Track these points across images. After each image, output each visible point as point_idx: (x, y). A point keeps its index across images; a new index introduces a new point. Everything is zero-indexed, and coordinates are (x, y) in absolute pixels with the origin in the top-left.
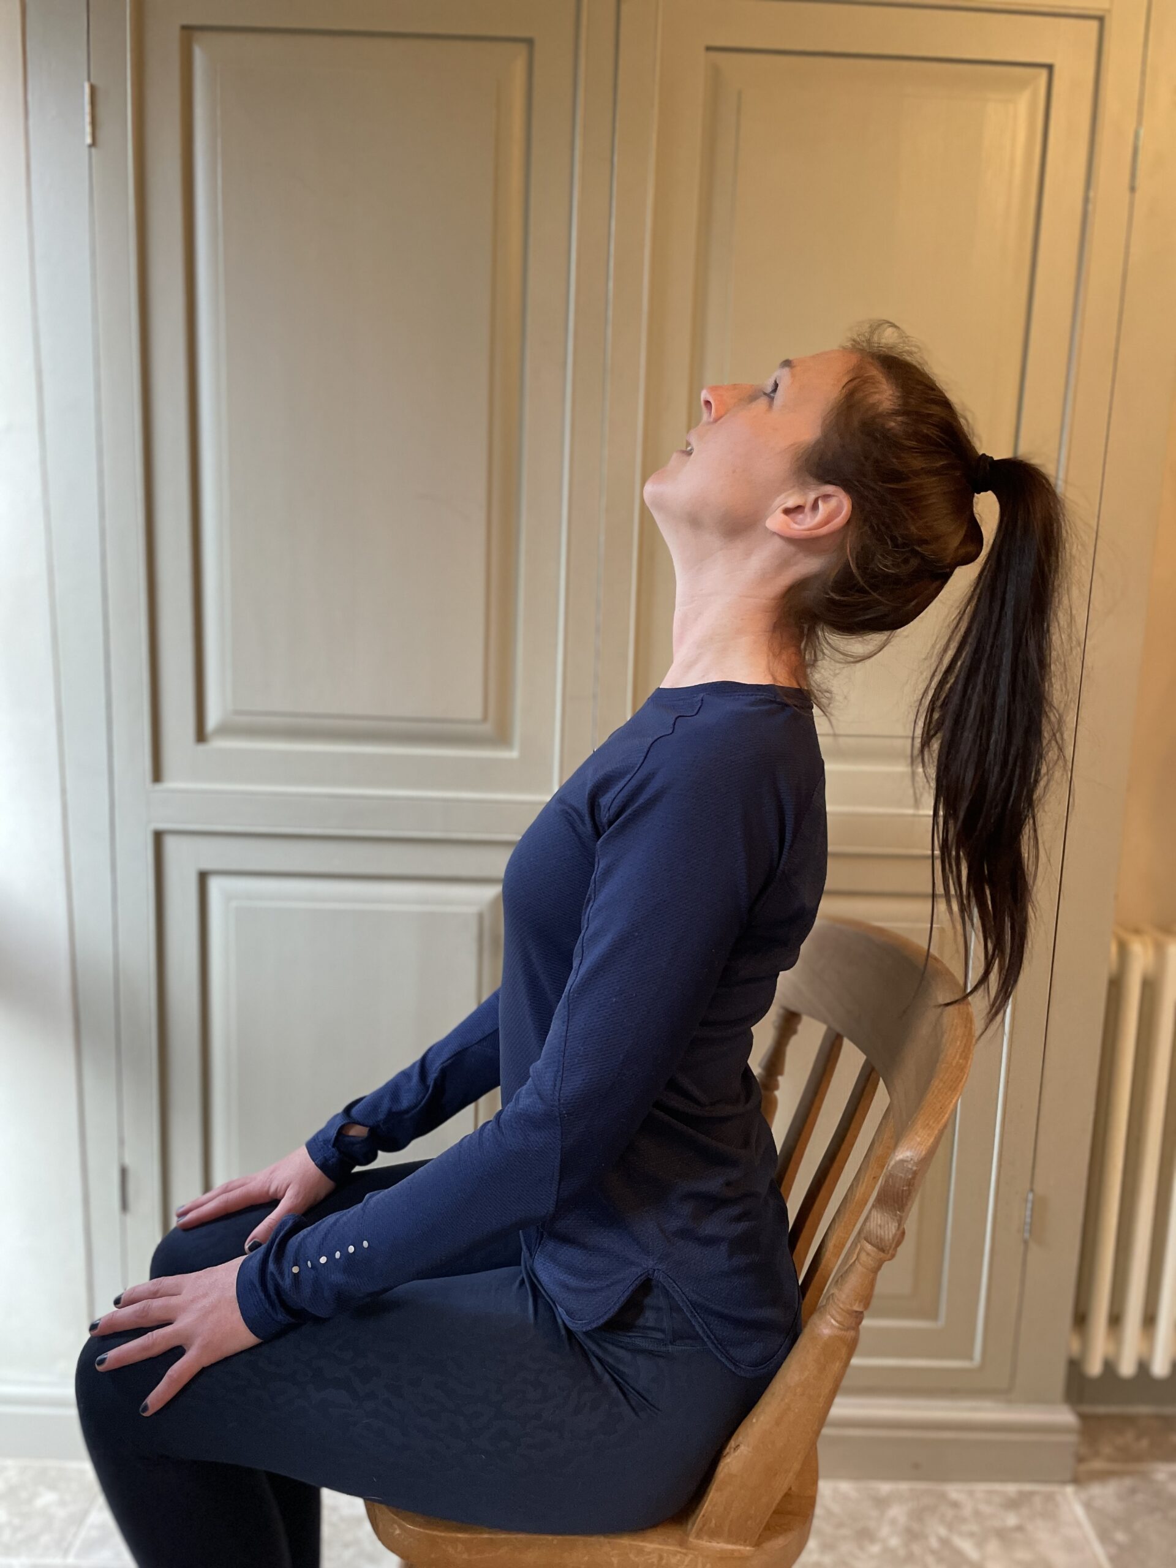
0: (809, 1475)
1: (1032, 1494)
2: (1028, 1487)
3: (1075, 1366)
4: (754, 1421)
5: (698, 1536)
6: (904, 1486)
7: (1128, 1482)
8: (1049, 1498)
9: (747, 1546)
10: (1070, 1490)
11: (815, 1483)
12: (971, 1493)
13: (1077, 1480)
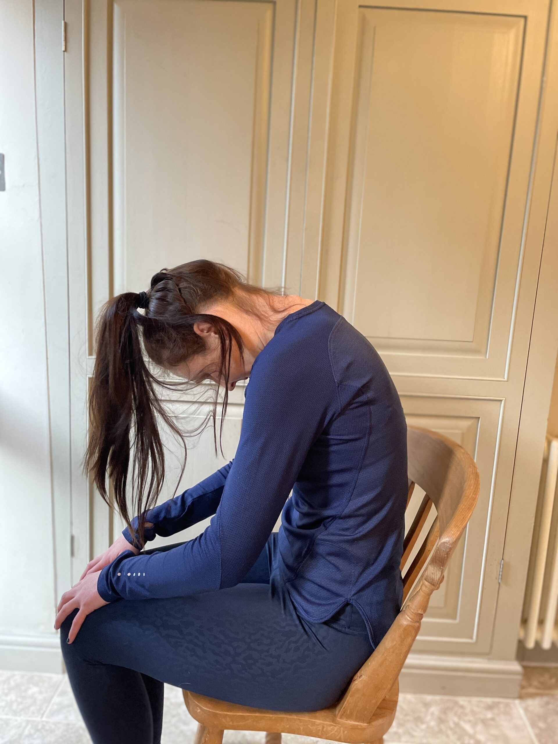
0: (394, 691)
1: (499, 703)
2: (496, 700)
3: (521, 644)
4: (369, 664)
5: (341, 718)
6: (438, 698)
7: (545, 699)
8: (507, 705)
9: (364, 723)
10: (517, 702)
11: (397, 695)
12: (470, 702)
13: (521, 697)
